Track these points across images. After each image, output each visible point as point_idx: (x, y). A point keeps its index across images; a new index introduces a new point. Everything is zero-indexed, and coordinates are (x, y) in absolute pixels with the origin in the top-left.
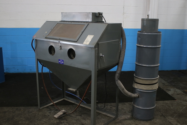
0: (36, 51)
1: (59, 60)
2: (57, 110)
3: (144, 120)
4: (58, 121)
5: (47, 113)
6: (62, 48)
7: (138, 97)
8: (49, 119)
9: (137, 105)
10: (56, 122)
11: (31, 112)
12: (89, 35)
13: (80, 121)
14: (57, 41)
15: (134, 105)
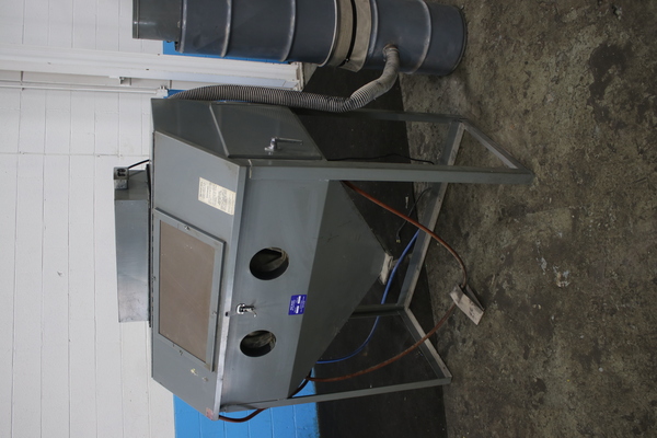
0: (260, 406)
1: (292, 313)
2: (451, 321)
3: (465, 33)
4: (495, 306)
5: (465, 350)
6: (249, 304)
7: (395, 46)
8: (490, 337)
9: (421, 52)
10: (498, 312)
11: (467, 404)
12: (200, 199)
13: (488, 232)
14: (226, 321)
15: (419, 65)
